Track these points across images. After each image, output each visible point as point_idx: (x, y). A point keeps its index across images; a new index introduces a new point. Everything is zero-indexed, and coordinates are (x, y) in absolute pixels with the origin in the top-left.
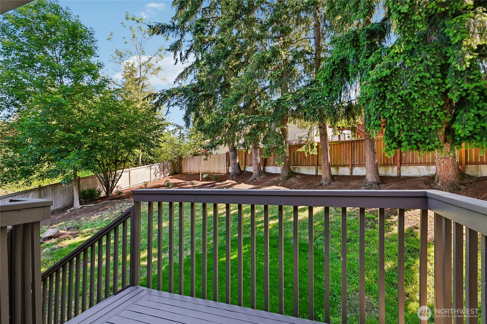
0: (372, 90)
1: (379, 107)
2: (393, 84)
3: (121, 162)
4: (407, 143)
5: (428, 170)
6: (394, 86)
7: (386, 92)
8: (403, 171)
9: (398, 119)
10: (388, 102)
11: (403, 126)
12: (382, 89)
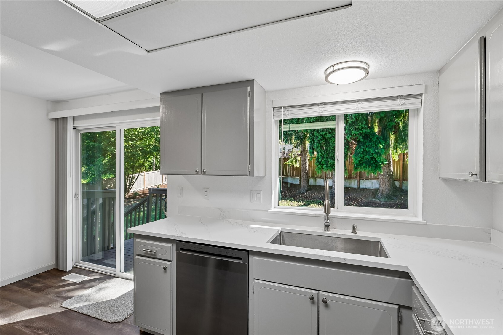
3: (138, 167)
8: (362, 184)
11: (323, 154)
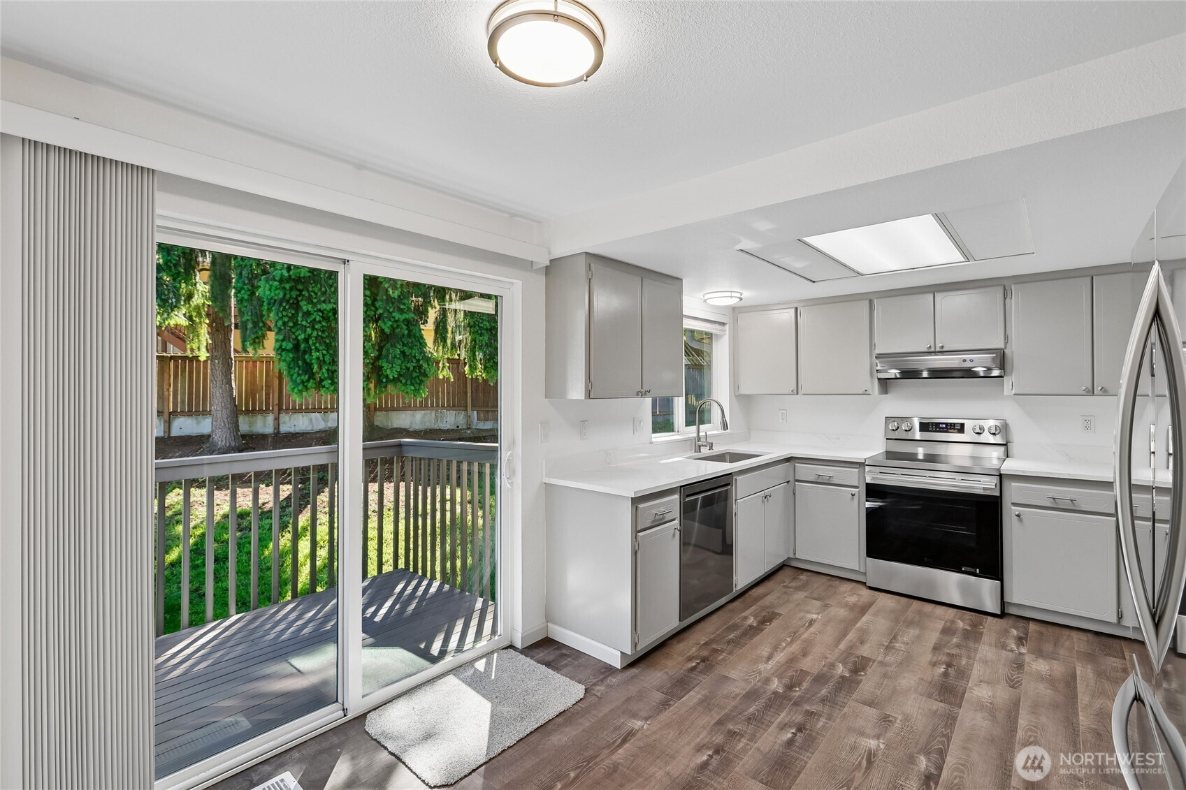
0: (279, 293)
1: (289, 321)
2: (310, 289)
4: (330, 382)
5: (324, 421)
6: (312, 294)
7: (300, 298)
8: (284, 423)
9: (317, 345)
10: (303, 316)
11: (324, 355)
12: (294, 294)
